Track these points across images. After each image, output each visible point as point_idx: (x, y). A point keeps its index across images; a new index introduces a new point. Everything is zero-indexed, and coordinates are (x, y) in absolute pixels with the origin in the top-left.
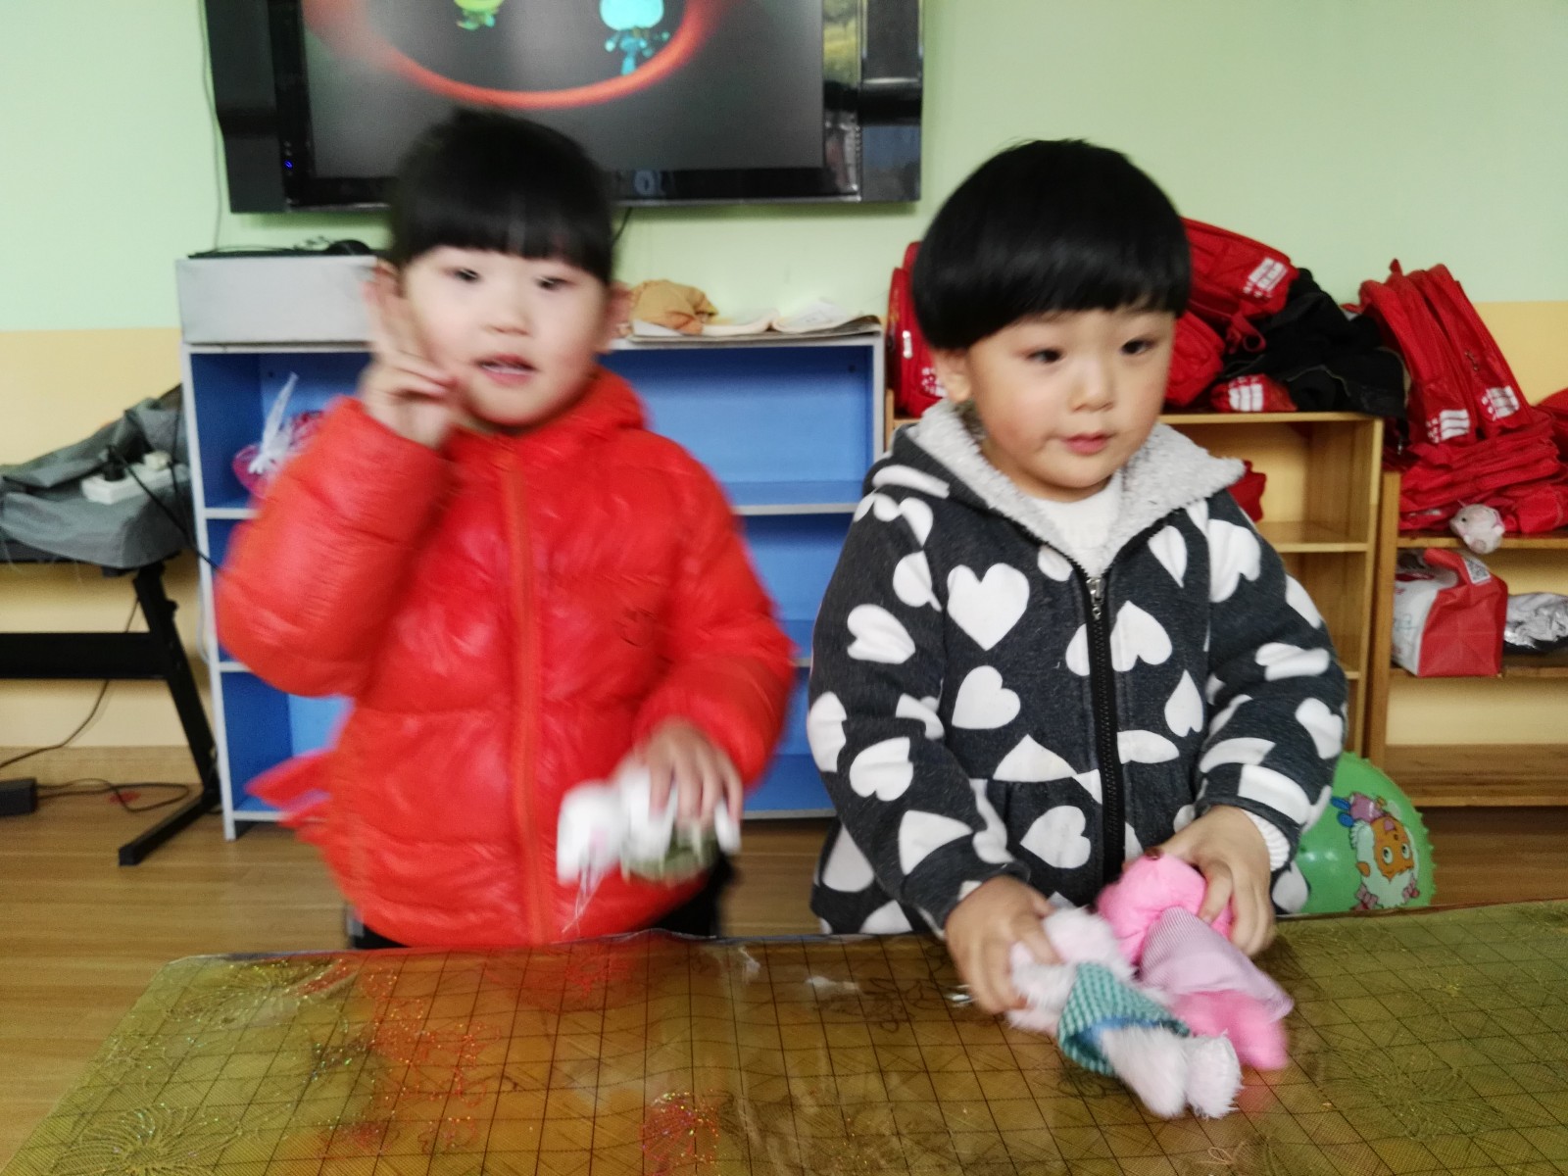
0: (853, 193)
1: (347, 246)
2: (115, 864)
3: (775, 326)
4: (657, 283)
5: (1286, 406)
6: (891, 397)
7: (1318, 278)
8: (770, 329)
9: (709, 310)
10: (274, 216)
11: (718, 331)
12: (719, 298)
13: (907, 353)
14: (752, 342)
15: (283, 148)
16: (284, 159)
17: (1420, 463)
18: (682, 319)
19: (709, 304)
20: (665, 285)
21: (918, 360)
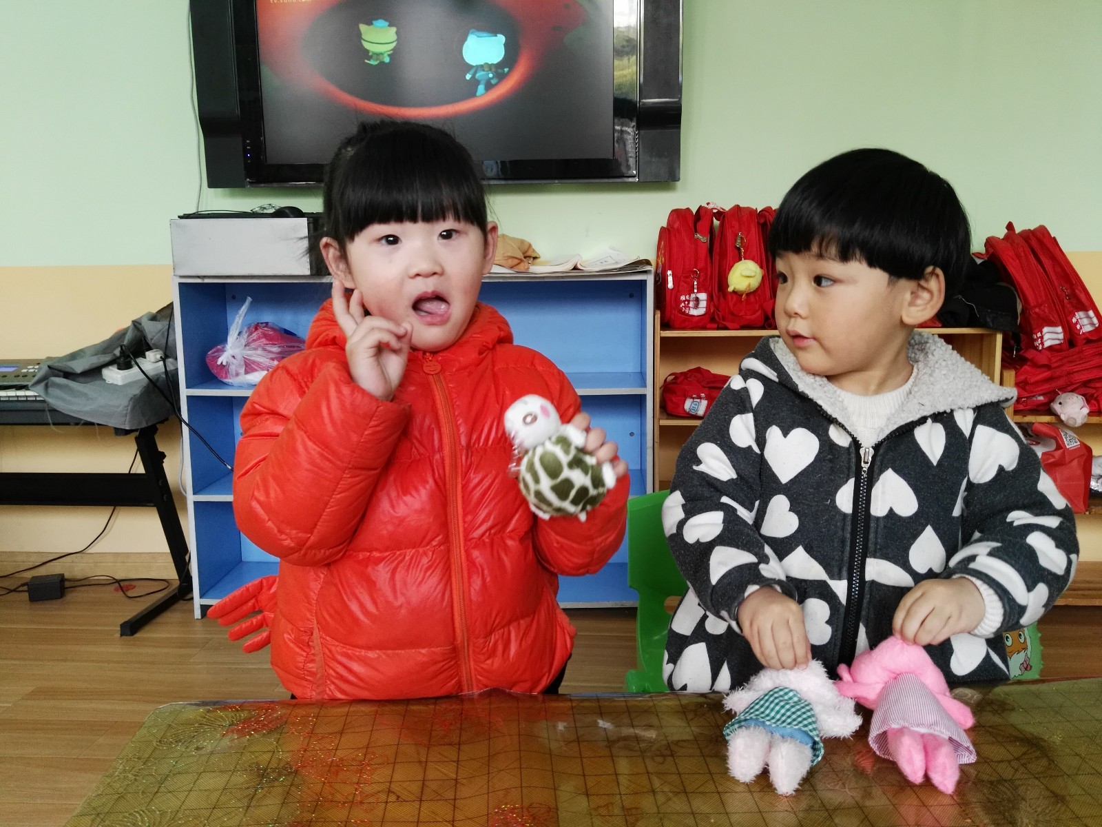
0: (634, 177)
1: (287, 211)
2: (118, 635)
3: (579, 267)
6: (658, 315)
8: (575, 268)
9: (534, 256)
10: (237, 189)
11: (539, 269)
12: (540, 248)
13: (670, 285)
14: (562, 277)
15: (244, 145)
16: (245, 151)
17: (1029, 363)
18: (516, 261)
19: (534, 251)
20: (504, 238)
21: (677, 290)
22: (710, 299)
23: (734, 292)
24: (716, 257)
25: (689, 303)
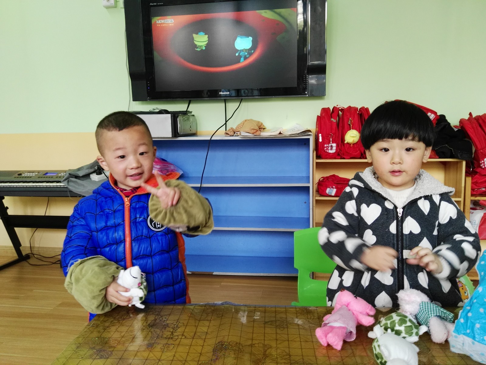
0: (306, 94)
1: (163, 111)
3: (282, 132)
4: (249, 120)
5: (435, 156)
6: (315, 153)
7: (447, 118)
8: (280, 133)
9: (264, 128)
10: (145, 102)
11: (265, 134)
12: (267, 124)
13: (320, 140)
14: (274, 137)
15: (147, 84)
16: (147, 87)
17: (478, 174)
18: (255, 131)
19: (264, 125)
20: (251, 121)
21: (324, 142)
22: (337, 146)
23: (347, 143)
24: (341, 128)
25: (328, 148)
